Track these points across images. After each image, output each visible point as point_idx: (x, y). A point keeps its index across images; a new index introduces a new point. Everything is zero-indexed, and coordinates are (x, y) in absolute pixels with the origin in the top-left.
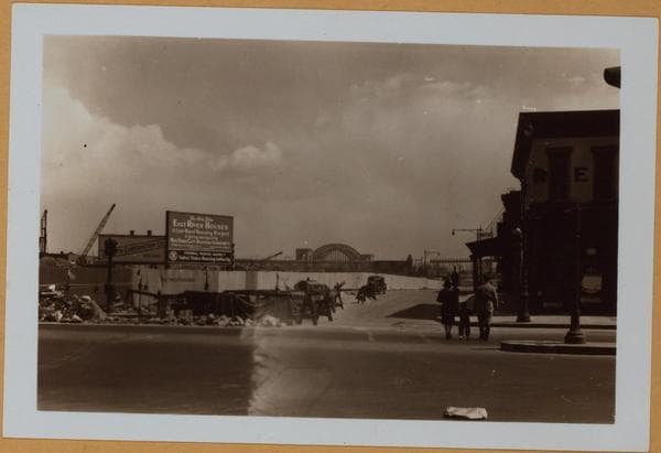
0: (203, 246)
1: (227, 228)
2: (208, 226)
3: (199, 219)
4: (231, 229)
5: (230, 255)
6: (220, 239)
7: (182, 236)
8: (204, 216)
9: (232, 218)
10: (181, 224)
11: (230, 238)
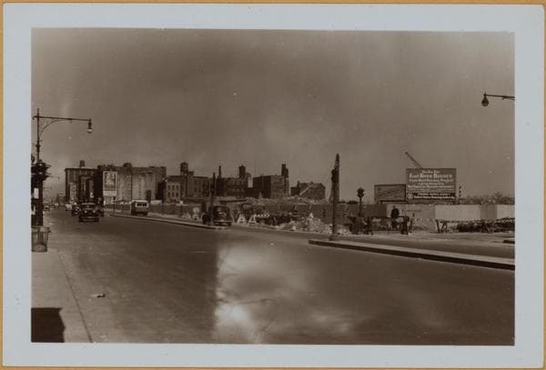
0: (432, 189)
1: (451, 176)
2: (435, 176)
3: (429, 172)
4: (454, 177)
5: (453, 194)
6: (446, 184)
7: (416, 184)
8: (432, 170)
9: (455, 169)
10: (415, 177)
11: (454, 183)
